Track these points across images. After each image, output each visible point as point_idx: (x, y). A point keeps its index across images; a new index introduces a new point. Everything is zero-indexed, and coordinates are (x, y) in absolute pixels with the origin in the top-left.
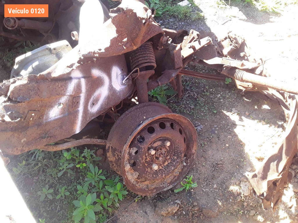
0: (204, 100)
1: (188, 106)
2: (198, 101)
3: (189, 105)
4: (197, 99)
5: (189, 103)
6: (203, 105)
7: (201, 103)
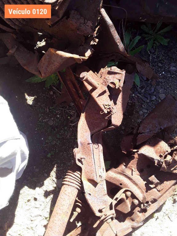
0: (68, 137)
1: (51, 117)
2: (64, 129)
3: (52, 119)
4: (66, 128)
5: (57, 118)
6: (58, 136)
7: (61, 134)
